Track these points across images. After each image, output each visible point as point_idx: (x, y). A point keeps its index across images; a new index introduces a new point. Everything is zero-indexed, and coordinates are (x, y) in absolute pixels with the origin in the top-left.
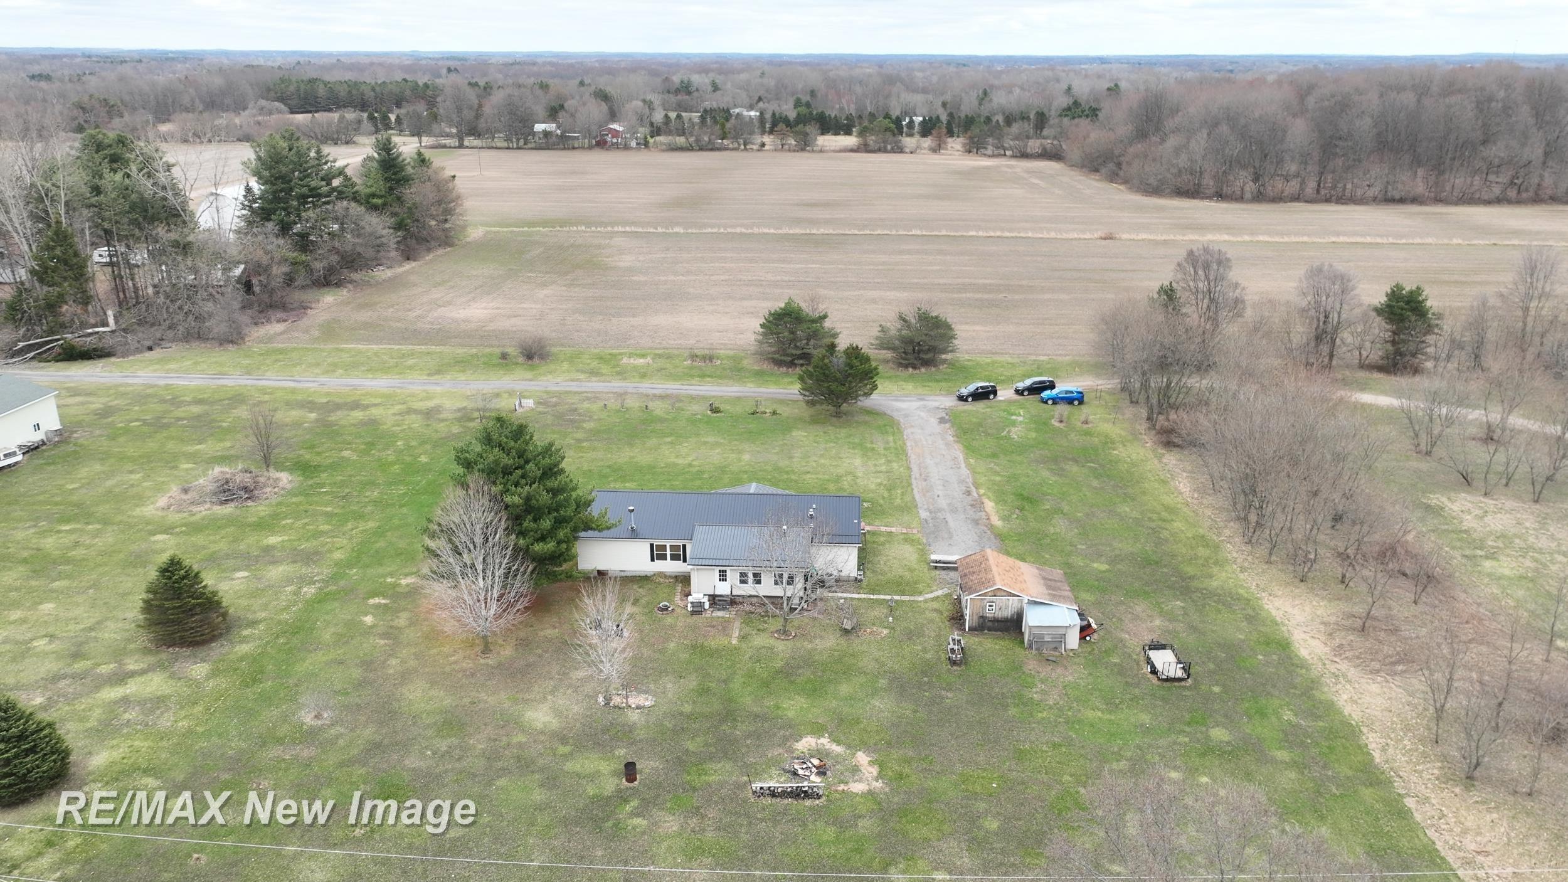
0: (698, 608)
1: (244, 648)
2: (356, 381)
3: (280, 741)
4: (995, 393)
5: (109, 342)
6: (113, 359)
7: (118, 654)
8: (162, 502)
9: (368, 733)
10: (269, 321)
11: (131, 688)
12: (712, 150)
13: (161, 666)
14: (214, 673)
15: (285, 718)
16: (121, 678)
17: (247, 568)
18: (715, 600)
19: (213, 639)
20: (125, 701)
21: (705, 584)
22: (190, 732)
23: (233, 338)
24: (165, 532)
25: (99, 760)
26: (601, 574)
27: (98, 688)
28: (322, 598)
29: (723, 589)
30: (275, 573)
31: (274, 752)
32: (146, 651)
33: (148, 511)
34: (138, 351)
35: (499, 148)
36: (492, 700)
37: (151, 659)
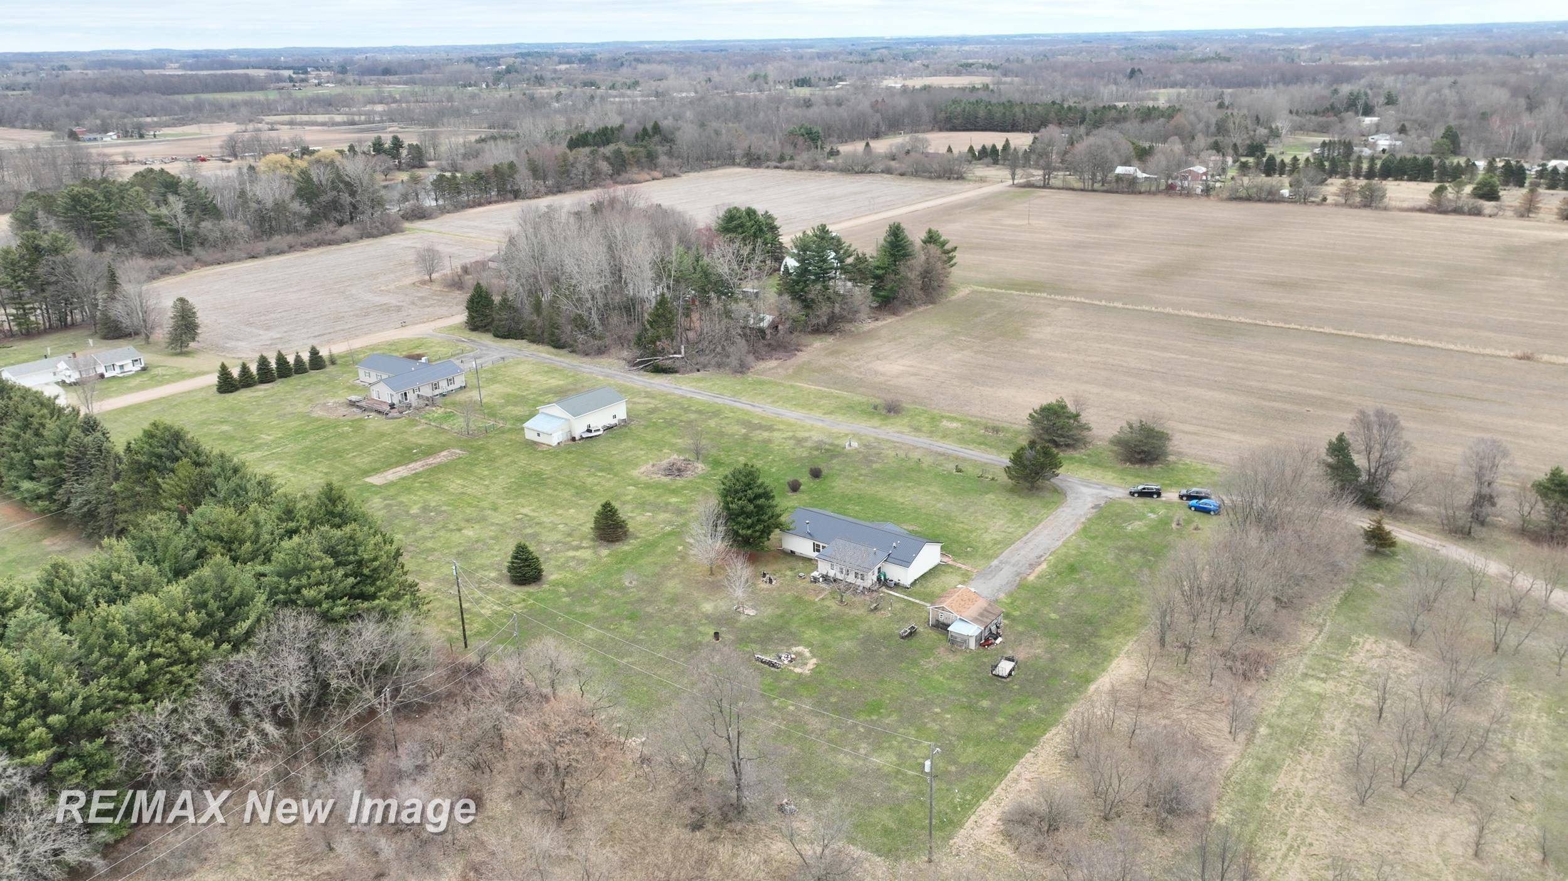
0: (815, 580)
1: (626, 548)
2: (780, 411)
3: (612, 588)
4: (1159, 494)
5: (678, 364)
6: (678, 375)
7: (583, 538)
8: (643, 469)
9: (642, 594)
10: (771, 358)
11: (578, 554)
12: (1270, 201)
13: (594, 547)
14: (609, 555)
15: (619, 580)
16: (577, 548)
17: (653, 511)
18: (826, 578)
19: (618, 541)
20: (573, 558)
21: (824, 568)
22: (586, 575)
23: (742, 369)
24: (634, 485)
25: (553, 577)
26: (792, 552)
27: (568, 550)
28: (670, 534)
29: (831, 573)
30: (663, 516)
31: (607, 591)
32: (593, 540)
33: (635, 473)
34: (691, 371)
35: (1073, 189)
36: (696, 595)
37: (592, 543)
